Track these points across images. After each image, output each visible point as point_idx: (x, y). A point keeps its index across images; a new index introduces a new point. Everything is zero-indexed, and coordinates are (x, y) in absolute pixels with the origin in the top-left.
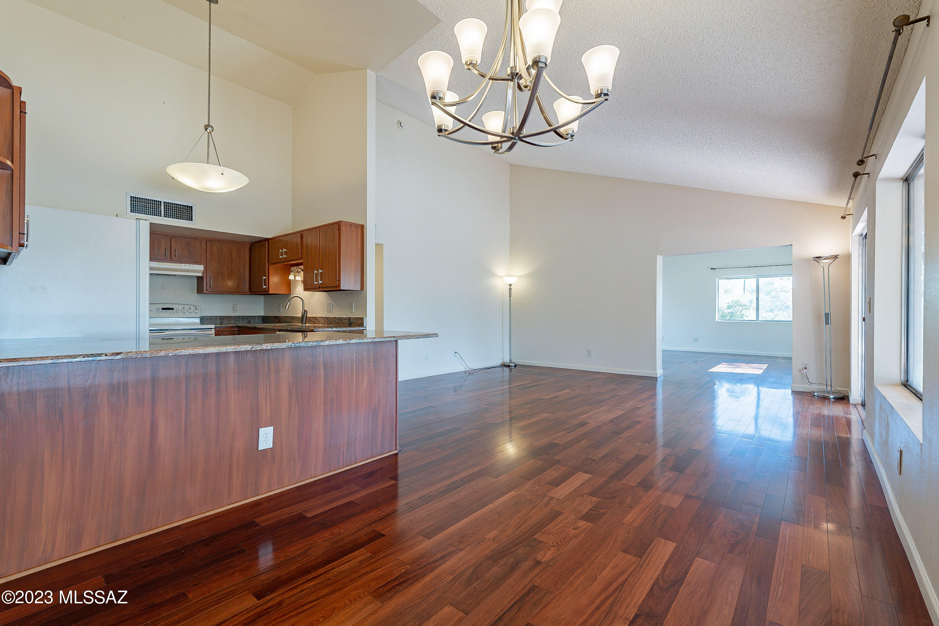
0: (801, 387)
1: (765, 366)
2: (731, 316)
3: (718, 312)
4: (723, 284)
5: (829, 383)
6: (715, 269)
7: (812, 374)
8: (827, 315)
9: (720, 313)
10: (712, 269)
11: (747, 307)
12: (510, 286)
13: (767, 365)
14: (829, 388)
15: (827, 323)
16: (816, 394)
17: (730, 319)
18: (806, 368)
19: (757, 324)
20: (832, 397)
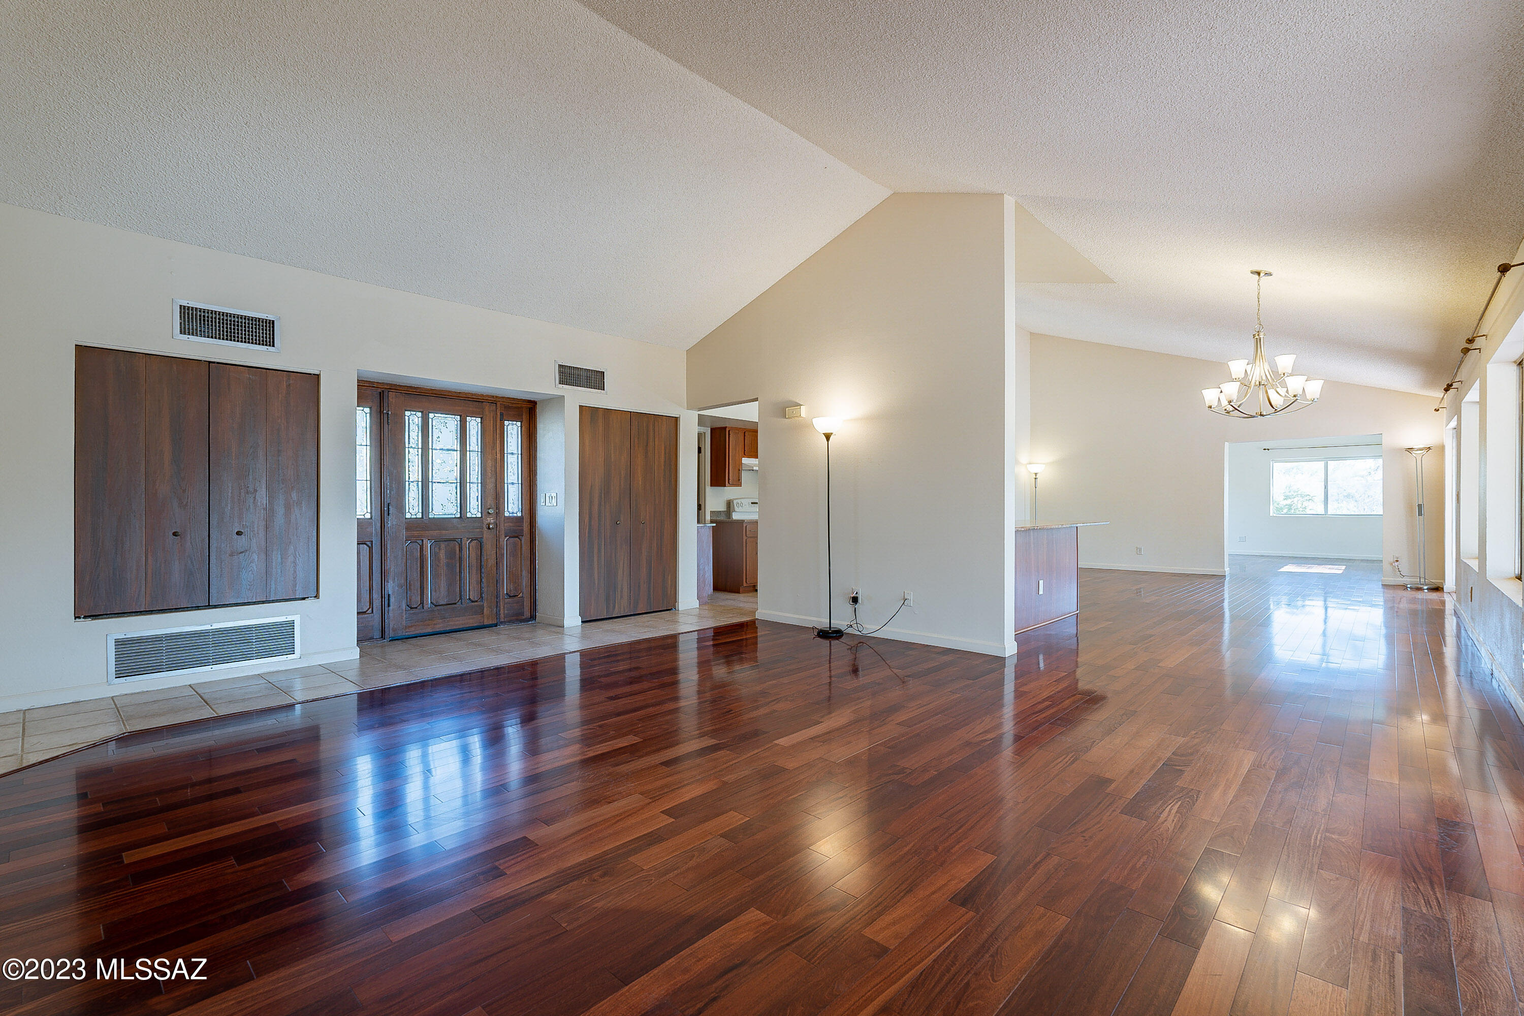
0: (1391, 580)
1: (1344, 567)
2: (1290, 509)
3: (1273, 504)
4: (1278, 468)
5: (1422, 576)
6: (1268, 450)
7: (1404, 567)
8: (1420, 506)
9: (1275, 505)
10: (1265, 449)
11: (1311, 498)
12: (1036, 475)
13: (1345, 566)
14: (1422, 580)
15: (1420, 514)
16: (1409, 586)
17: (1289, 513)
18: (1398, 561)
19: (1323, 519)
20: (1425, 587)
